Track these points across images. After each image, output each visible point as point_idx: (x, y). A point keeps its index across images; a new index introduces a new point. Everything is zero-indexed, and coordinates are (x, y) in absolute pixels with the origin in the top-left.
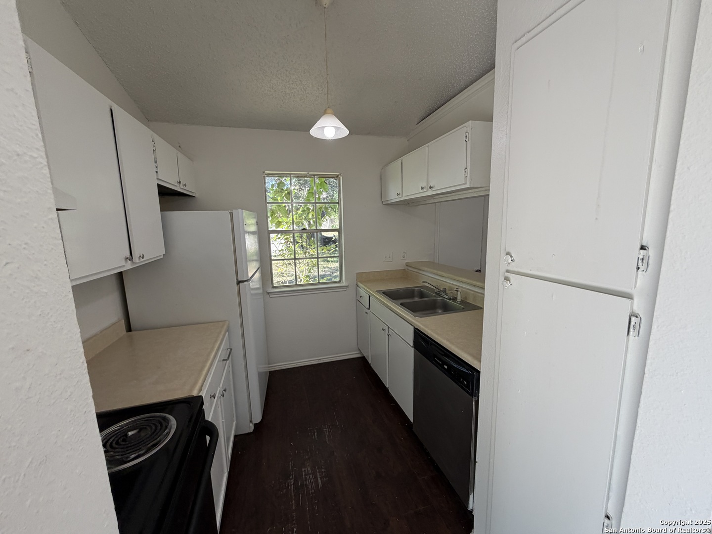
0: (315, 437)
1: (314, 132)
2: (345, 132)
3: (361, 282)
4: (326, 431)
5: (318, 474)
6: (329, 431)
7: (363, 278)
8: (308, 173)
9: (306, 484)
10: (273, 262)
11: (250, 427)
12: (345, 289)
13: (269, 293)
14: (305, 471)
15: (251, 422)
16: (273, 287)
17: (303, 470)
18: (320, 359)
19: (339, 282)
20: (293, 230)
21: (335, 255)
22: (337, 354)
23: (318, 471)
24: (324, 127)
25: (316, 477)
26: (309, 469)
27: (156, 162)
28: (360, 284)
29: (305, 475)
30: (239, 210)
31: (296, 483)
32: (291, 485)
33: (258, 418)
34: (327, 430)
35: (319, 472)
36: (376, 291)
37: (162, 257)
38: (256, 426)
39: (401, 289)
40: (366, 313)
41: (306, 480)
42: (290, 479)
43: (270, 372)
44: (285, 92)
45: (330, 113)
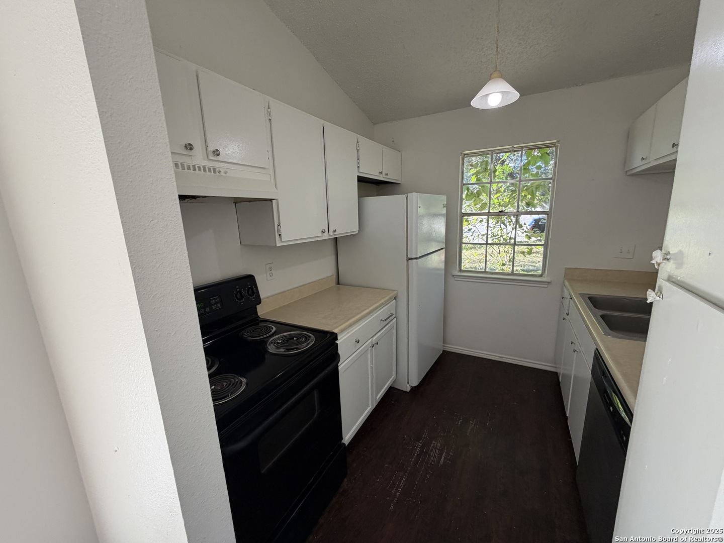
0: (458, 422)
1: (476, 103)
2: (515, 95)
3: (569, 280)
4: (472, 424)
5: (444, 454)
6: (475, 425)
7: (573, 275)
8: (513, 147)
9: (430, 455)
10: (463, 245)
11: (407, 387)
12: (546, 286)
13: (453, 276)
14: (434, 444)
15: (408, 383)
16: (461, 271)
17: (434, 442)
18: (502, 357)
19: (541, 276)
20: (489, 212)
21: (540, 243)
22: (525, 358)
23: (445, 451)
24: (488, 95)
25: (441, 454)
26: (439, 445)
27: (358, 159)
28: (567, 283)
29: (433, 447)
30: (414, 193)
31: (422, 448)
32: (418, 447)
33: (415, 382)
34: (474, 423)
35: (446, 453)
36: (580, 294)
37: (357, 233)
38: (413, 388)
39: (626, 298)
40: (564, 319)
41: (431, 451)
42: (419, 442)
43: (444, 351)
44: (481, 61)
45: (496, 77)
